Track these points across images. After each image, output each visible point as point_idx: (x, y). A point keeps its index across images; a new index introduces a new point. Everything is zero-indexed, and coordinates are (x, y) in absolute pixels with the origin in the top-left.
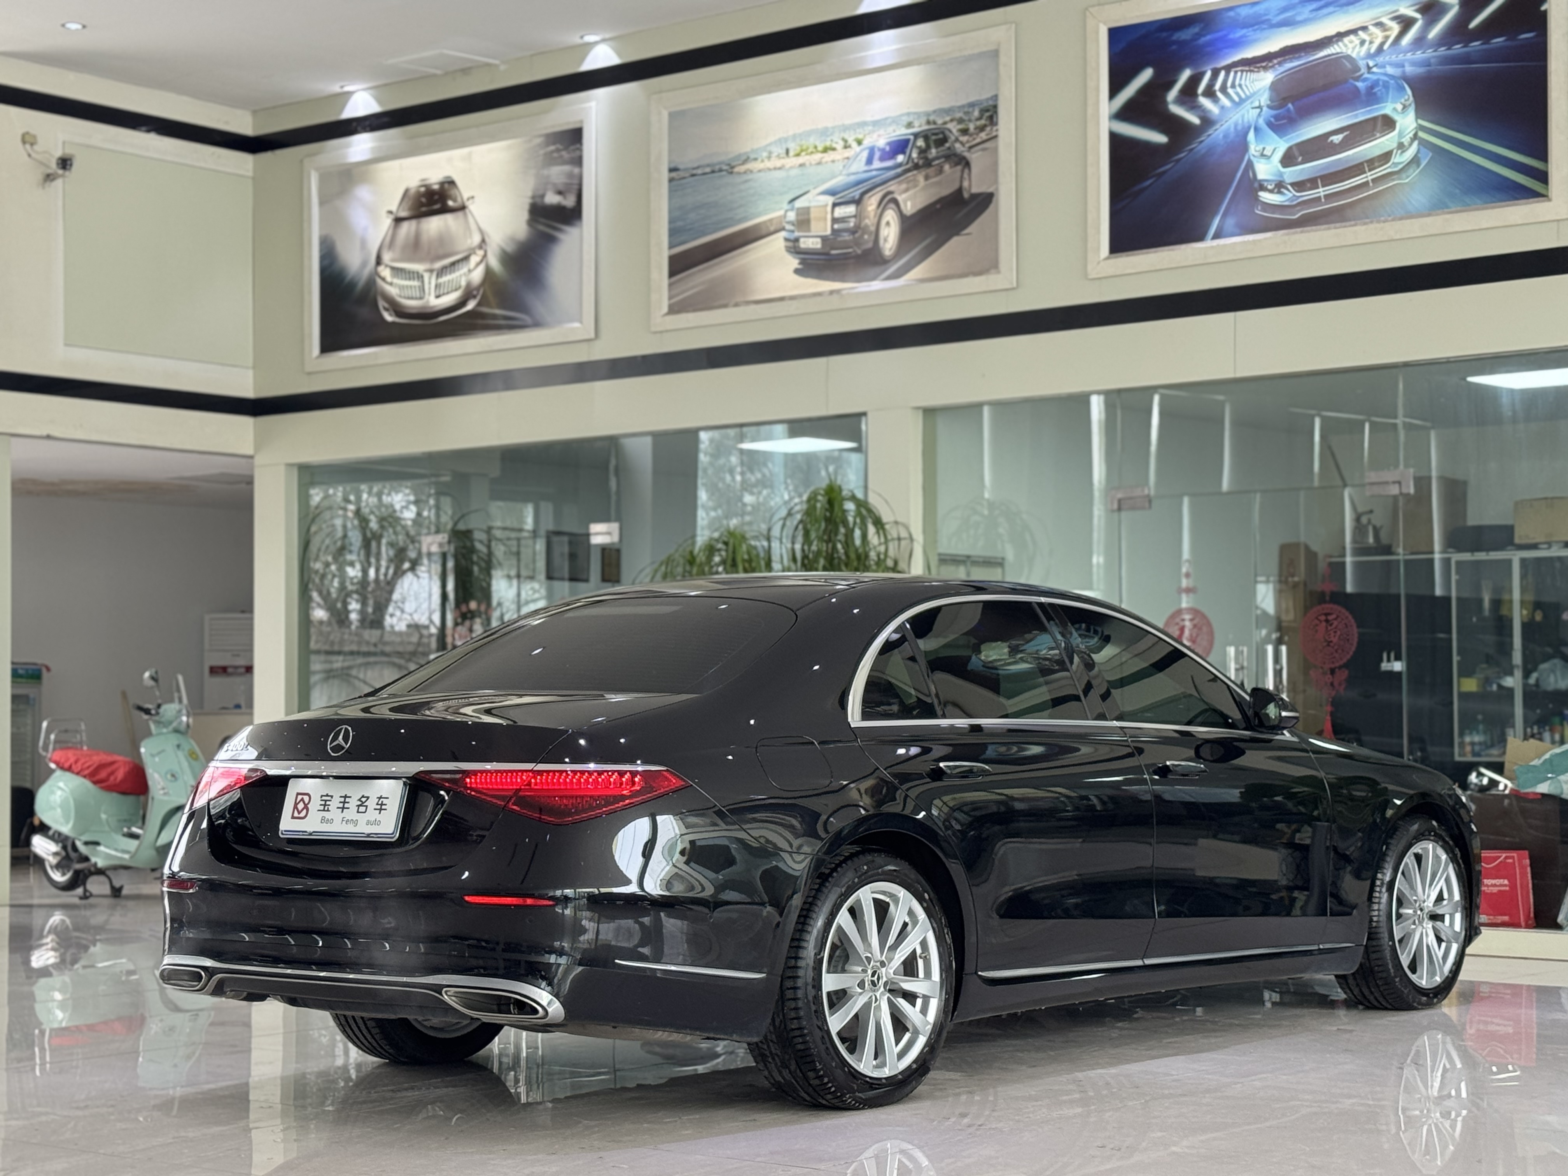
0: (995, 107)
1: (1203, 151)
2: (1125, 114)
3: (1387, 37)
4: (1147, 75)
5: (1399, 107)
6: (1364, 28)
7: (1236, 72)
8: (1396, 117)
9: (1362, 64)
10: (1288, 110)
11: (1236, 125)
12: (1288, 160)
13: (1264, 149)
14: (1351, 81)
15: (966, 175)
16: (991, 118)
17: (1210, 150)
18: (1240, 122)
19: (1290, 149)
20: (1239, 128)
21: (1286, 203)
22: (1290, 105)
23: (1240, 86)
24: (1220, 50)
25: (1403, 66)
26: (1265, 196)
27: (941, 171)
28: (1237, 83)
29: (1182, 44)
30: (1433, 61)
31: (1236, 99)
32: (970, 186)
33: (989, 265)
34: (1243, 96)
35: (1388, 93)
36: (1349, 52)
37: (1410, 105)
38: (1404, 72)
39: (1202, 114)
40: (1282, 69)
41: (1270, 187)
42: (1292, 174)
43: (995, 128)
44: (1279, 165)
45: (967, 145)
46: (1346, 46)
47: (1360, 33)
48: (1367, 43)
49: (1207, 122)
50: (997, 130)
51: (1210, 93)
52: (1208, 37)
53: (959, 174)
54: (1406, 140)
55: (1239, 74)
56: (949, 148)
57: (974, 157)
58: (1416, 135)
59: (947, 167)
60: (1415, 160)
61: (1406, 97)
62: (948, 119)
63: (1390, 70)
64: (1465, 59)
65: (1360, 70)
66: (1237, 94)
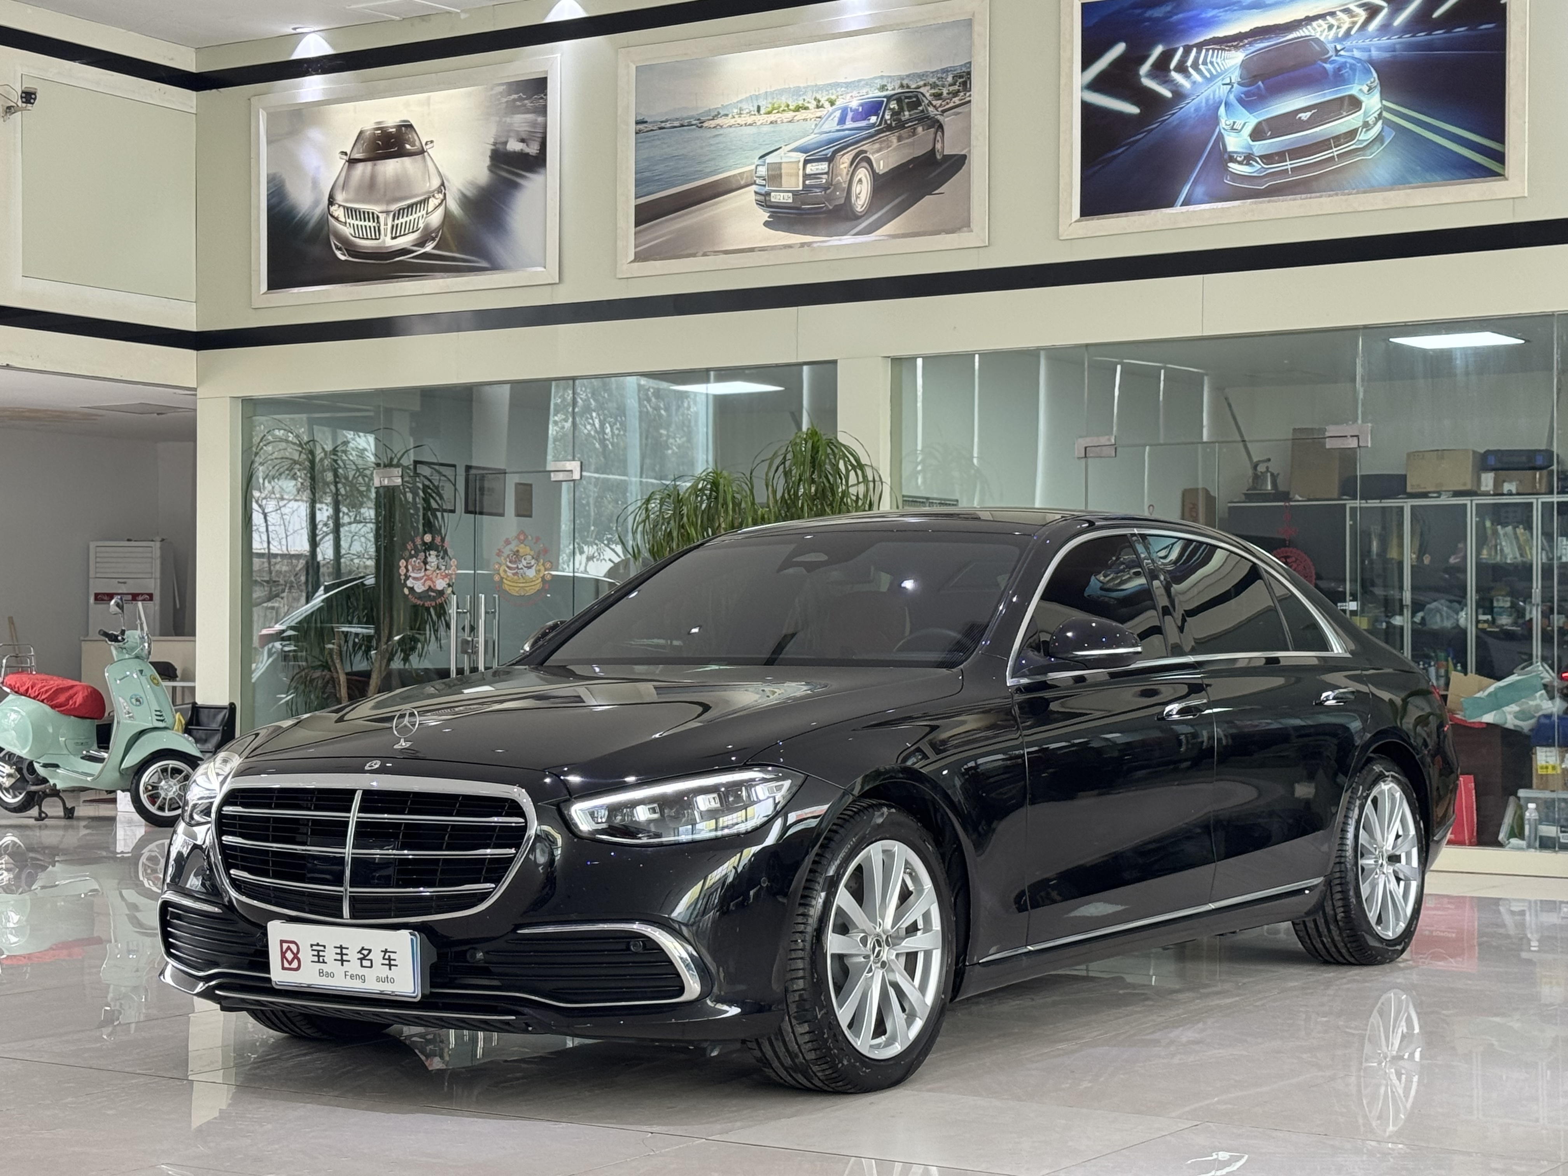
0: (969, 73)
1: (1175, 123)
2: (1097, 85)
3: (1354, 23)
4: (1119, 49)
5: (1365, 88)
6: (1332, 14)
7: (1207, 50)
8: (1362, 97)
9: (1330, 47)
10: (1259, 87)
11: (1207, 100)
12: (1257, 134)
13: (1234, 123)
14: (1319, 62)
15: (938, 138)
16: (964, 84)
17: (1182, 123)
18: (1211, 97)
19: (1259, 124)
20: (1211, 102)
21: (1255, 174)
22: (1260, 83)
23: (1212, 63)
24: (1191, 28)
25: (1370, 51)
26: (1234, 167)
27: (914, 133)
28: (1208, 61)
29: (1155, 21)
30: (1398, 46)
31: (1208, 76)
32: (943, 148)
33: (964, 224)
34: (1215, 73)
35: (1354, 75)
36: (1318, 36)
37: (1375, 87)
38: (1370, 56)
39: (1174, 88)
40: (1253, 49)
41: (1239, 159)
42: (1261, 147)
43: (968, 94)
44: (1249, 139)
45: (940, 109)
46: (1314, 29)
47: (1328, 17)
48: (1335, 27)
49: (1179, 95)
50: (970, 96)
51: (1181, 68)
52: (1181, 16)
53: (932, 136)
54: (1371, 120)
55: (1211, 51)
56: (922, 111)
57: (947, 120)
58: (1380, 115)
59: (920, 129)
60: (1379, 138)
61: (1372, 80)
62: (922, 83)
63: (1357, 54)
64: (1428, 46)
65: (1328, 52)
66: (1209, 71)
